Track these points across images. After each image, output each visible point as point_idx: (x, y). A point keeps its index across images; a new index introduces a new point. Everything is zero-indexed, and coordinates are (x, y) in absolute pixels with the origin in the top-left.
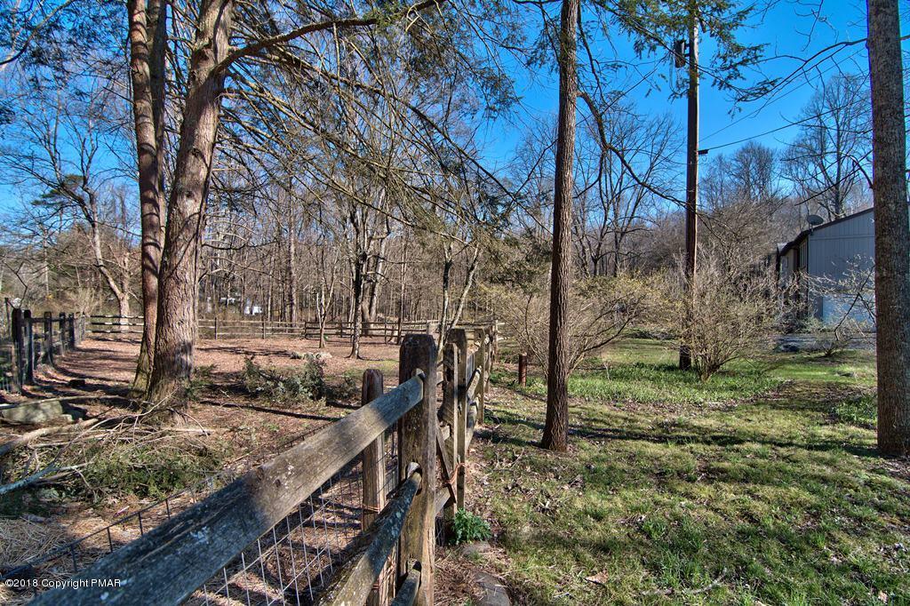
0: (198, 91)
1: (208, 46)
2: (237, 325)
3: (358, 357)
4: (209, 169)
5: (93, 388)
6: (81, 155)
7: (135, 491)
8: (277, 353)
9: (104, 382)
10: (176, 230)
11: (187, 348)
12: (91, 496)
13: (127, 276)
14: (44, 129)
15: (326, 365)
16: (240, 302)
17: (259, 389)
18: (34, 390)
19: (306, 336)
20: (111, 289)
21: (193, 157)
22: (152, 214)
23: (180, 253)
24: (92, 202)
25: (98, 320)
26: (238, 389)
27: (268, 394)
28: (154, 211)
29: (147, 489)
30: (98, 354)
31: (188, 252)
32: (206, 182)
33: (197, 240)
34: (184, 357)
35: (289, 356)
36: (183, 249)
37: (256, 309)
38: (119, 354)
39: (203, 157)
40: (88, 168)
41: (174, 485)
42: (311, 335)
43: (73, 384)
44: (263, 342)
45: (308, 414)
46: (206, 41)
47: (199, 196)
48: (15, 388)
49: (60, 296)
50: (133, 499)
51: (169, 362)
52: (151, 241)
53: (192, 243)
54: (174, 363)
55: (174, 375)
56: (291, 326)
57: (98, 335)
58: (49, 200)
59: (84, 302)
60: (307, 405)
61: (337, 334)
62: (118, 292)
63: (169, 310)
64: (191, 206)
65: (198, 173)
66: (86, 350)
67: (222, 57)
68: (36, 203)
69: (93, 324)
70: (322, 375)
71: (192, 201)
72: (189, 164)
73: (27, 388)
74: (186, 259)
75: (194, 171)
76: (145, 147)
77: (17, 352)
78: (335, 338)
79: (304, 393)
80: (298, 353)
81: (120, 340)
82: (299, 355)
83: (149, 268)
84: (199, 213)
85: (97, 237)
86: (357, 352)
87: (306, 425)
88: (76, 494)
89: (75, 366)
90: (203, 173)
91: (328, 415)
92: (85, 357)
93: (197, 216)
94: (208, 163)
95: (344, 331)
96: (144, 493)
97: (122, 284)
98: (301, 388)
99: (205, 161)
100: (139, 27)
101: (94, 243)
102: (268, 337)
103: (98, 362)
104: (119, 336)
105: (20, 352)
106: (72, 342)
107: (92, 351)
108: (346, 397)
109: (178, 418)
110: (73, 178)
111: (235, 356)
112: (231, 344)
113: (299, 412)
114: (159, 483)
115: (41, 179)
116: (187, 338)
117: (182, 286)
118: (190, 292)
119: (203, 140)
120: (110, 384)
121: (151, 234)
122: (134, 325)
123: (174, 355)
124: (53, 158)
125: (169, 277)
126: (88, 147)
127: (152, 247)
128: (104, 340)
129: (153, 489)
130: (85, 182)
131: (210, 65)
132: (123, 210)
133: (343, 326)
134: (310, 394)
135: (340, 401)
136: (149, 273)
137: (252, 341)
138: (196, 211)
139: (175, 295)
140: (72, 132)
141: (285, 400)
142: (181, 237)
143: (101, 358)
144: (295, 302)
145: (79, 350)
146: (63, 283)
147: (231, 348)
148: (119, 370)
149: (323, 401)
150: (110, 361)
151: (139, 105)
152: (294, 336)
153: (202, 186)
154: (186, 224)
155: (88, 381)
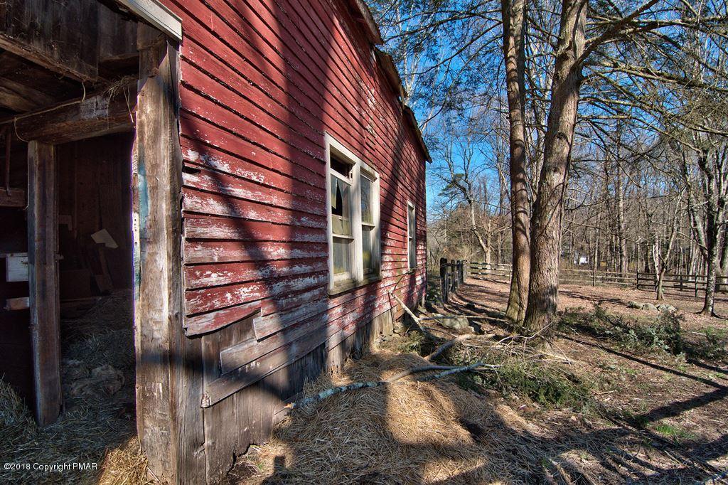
0: (561, 87)
1: (569, 48)
2: (570, 273)
3: (713, 314)
4: (571, 146)
5: (480, 311)
6: (464, 160)
7: (530, 395)
8: (611, 301)
9: (484, 308)
10: (545, 198)
11: (553, 291)
12: (501, 389)
13: (490, 236)
14: (445, 150)
15: (684, 320)
16: (569, 254)
17: (608, 332)
18: (449, 308)
19: (638, 286)
20: (481, 245)
21: (558, 140)
22: (522, 190)
23: (549, 216)
24: (470, 189)
25: (473, 266)
26: (586, 329)
27: (616, 338)
28: (524, 188)
29: (537, 395)
30: (476, 288)
31: (555, 215)
32: (569, 157)
33: (561, 204)
34: (551, 298)
35: (624, 304)
36: (550, 213)
37: (583, 260)
38: (489, 289)
39: (566, 138)
40: (468, 167)
41: (557, 400)
42: (643, 286)
43: (468, 307)
44: (594, 289)
45: (665, 367)
46: (567, 44)
47: (563, 169)
48: (441, 306)
49: (452, 250)
50: (528, 400)
51: (540, 300)
52: (522, 209)
53: (558, 207)
54: (544, 301)
55: (544, 311)
56: (621, 276)
57: (474, 275)
58: (446, 192)
59: (466, 254)
60: (664, 358)
61: (675, 287)
62: (484, 247)
63: (540, 261)
64: (556, 179)
65: (562, 151)
66: (470, 285)
67: (580, 53)
68: (440, 195)
69: (472, 268)
70: (678, 330)
71: (558, 174)
72: (555, 146)
73: (446, 306)
74: (553, 221)
75: (559, 151)
76: (517, 143)
77: (442, 283)
78: (673, 291)
79: (660, 344)
80: (635, 303)
81: (486, 280)
82: (637, 304)
83: (520, 230)
84: (563, 183)
85: (473, 211)
86: (710, 309)
87: (668, 378)
88: (491, 384)
89: (466, 295)
90: (566, 150)
91: (691, 373)
92: (470, 290)
93: (562, 185)
94: (570, 141)
95: (684, 284)
96: (535, 398)
97: (487, 242)
98: (656, 339)
99: (567, 141)
100: (512, 59)
101: (471, 215)
102: (598, 285)
103: (478, 293)
104: (485, 277)
105: (443, 283)
106: (462, 279)
107: (472, 285)
108: (710, 358)
109: (547, 345)
110: (460, 176)
111: (571, 299)
112: (566, 288)
113: (653, 362)
114: (546, 394)
115: (445, 180)
116: (554, 282)
117: (550, 242)
118: (556, 247)
119: (566, 124)
120: (488, 309)
121: (521, 205)
122: (495, 269)
123: (544, 295)
124: (450, 165)
125: (540, 235)
126: (468, 154)
127: (522, 214)
128: (478, 279)
129: (542, 398)
130: (466, 177)
131: (571, 63)
132: (485, 191)
133: (684, 278)
134: (667, 347)
135: (702, 361)
136: (520, 233)
137: (583, 287)
138: (561, 182)
139: (545, 248)
140: (459, 147)
141: (636, 347)
142: (549, 204)
143: (480, 291)
144: (624, 253)
145: (466, 284)
146: (454, 242)
147: (567, 292)
148: (491, 300)
149: (682, 356)
150: (485, 294)
151: (513, 114)
152: (626, 286)
153: (565, 161)
154: (553, 194)
155: (476, 306)
